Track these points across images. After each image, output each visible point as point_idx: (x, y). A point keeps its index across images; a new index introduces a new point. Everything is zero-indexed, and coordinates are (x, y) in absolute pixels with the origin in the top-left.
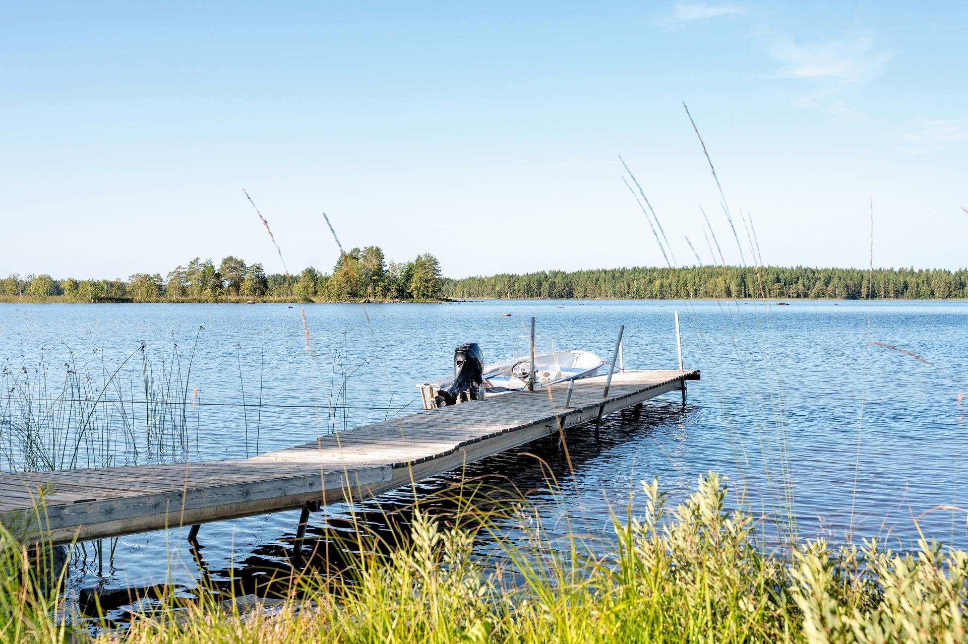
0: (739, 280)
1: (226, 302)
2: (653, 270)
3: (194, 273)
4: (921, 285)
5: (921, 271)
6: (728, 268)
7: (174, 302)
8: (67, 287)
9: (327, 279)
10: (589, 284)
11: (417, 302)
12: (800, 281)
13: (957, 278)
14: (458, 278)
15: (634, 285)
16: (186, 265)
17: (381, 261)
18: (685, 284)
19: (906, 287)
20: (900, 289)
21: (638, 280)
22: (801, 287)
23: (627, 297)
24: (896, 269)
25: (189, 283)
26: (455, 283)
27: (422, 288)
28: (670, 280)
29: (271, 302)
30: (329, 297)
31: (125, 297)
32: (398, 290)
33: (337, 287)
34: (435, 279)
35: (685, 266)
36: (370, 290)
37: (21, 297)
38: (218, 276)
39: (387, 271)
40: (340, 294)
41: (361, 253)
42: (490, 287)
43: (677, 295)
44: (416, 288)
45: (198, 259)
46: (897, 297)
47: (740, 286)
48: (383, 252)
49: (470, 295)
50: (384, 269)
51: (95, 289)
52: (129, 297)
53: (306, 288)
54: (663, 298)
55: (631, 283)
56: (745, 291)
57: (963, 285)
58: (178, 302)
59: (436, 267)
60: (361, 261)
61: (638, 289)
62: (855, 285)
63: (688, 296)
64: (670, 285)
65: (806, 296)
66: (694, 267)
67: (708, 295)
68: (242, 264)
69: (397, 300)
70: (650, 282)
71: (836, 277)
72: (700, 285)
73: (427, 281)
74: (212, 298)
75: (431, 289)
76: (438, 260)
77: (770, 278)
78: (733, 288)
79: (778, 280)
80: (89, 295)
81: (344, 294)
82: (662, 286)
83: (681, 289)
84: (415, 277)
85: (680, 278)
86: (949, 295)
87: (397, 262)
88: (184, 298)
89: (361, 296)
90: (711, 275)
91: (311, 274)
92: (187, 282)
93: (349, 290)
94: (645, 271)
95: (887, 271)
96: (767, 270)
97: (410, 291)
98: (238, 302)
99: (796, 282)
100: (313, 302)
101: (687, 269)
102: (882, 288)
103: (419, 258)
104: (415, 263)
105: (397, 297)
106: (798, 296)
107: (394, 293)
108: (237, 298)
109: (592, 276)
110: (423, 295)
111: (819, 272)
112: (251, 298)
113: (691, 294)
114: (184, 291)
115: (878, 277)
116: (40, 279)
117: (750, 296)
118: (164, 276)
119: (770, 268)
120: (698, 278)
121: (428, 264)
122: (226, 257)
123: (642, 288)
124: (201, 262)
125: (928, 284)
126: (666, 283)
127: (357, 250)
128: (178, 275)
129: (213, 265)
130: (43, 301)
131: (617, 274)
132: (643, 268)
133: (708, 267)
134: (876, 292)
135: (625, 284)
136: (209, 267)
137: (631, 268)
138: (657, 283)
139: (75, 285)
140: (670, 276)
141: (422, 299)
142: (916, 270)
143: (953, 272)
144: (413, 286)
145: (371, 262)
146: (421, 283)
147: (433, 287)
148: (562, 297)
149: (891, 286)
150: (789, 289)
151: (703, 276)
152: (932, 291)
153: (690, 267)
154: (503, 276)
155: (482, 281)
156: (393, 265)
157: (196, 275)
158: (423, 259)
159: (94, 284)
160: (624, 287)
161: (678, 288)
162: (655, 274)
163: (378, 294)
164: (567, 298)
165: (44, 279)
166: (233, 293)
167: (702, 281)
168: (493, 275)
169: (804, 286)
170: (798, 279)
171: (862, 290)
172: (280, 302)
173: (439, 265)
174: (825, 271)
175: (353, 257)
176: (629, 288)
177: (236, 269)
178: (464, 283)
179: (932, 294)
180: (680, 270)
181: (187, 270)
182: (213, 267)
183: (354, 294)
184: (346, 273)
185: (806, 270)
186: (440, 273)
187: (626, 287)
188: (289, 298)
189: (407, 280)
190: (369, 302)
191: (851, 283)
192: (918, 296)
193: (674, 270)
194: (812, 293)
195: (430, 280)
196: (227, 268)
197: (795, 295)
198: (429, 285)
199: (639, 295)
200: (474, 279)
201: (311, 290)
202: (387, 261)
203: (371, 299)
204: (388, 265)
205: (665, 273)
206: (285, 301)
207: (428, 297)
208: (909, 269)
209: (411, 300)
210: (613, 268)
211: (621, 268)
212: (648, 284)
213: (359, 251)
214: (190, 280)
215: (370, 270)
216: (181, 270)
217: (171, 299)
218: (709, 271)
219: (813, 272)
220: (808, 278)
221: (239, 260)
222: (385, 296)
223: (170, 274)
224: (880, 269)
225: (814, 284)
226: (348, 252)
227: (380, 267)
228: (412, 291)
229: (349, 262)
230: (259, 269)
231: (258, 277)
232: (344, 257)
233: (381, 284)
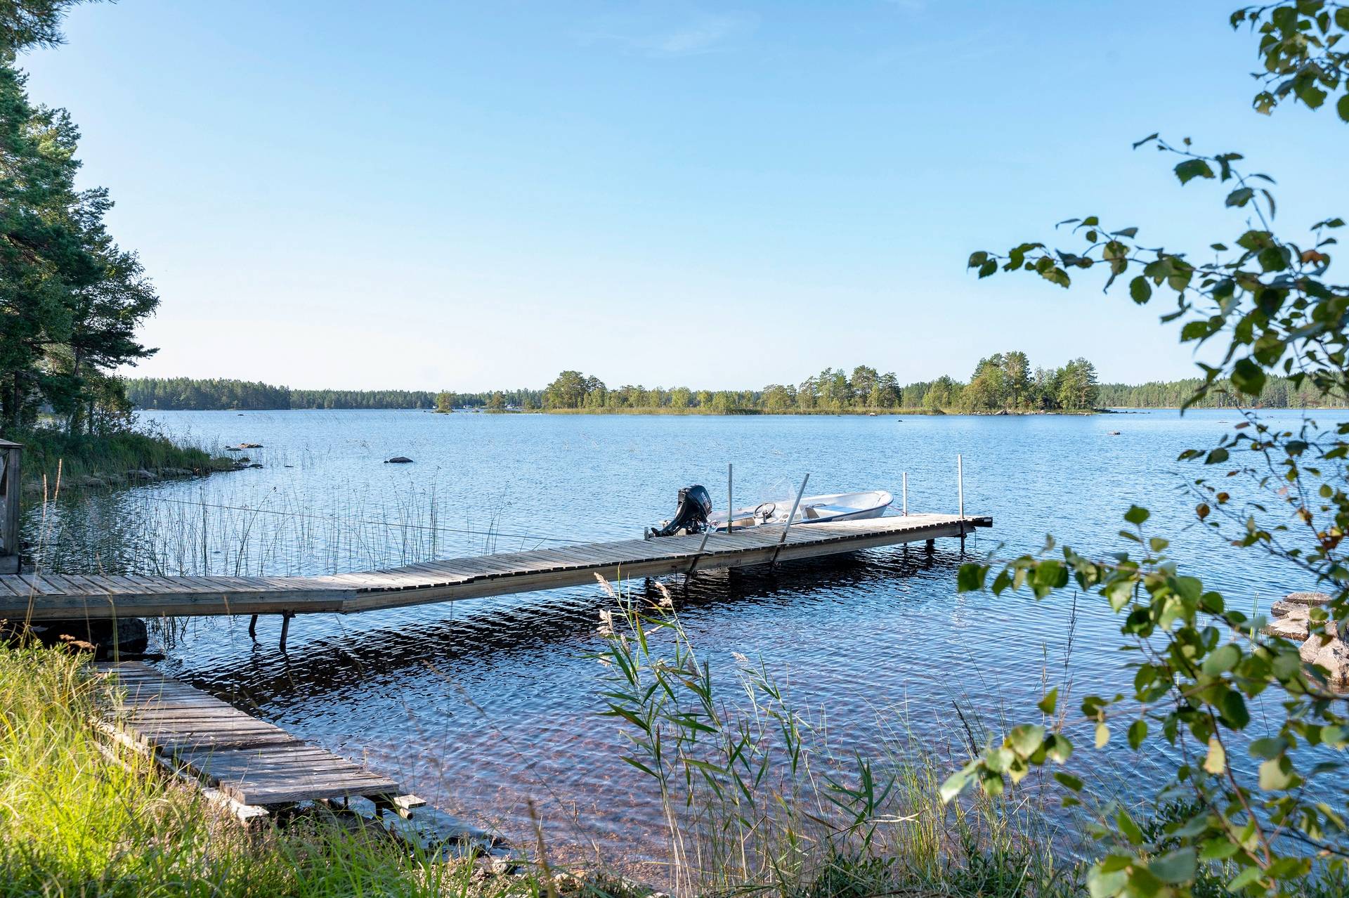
1: (851, 414)
3: (824, 383)
7: (801, 414)
8: (703, 400)
9: (962, 388)
11: (1067, 414)
16: (817, 375)
17: (1025, 368)
25: (820, 394)
26: (1130, 390)
27: (1073, 398)
29: (899, 413)
30: (963, 408)
31: (755, 409)
32: (1045, 400)
33: (972, 398)
34: (1090, 386)
36: (1010, 400)
37: (663, 410)
38: (850, 386)
39: (1032, 378)
40: (975, 405)
41: (1003, 359)
42: (1174, 394)
44: (1066, 398)
45: (829, 369)
48: (1028, 357)
49: (1147, 404)
50: (1029, 376)
51: (727, 401)
52: (759, 408)
53: (939, 398)
58: (805, 414)
59: (1091, 373)
60: (1002, 367)
68: (874, 374)
69: (1042, 411)
73: (1079, 390)
74: (839, 410)
75: (1083, 399)
76: (1094, 364)
80: (721, 407)
81: (981, 405)
84: (1065, 386)
87: (1045, 369)
88: (811, 409)
89: (1000, 407)
91: (945, 383)
92: (818, 392)
93: (986, 400)
97: (1058, 401)
98: (865, 413)
100: (944, 414)
103: (1071, 363)
104: (1065, 369)
105: (1042, 408)
107: (1039, 403)
108: (864, 410)
110: (1075, 405)
112: (878, 410)
114: (815, 401)
116: (680, 391)
118: (797, 387)
121: (1081, 370)
122: (858, 366)
124: (833, 372)
127: (998, 356)
128: (810, 385)
129: (845, 374)
130: (681, 413)
136: (840, 377)
139: (710, 397)
141: (1073, 410)
144: (1062, 395)
145: (1014, 368)
146: (1072, 392)
147: (1087, 396)
154: (1190, 381)
155: (1162, 388)
156: (1040, 372)
157: (827, 386)
158: (1076, 364)
159: (727, 396)
163: (1019, 405)
164: (1278, 407)
165: (684, 391)
166: (861, 405)
168: (1179, 380)
172: (909, 413)
173: (1095, 371)
175: (993, 363)
177: (868, 379)
178: (1140, 390)
181: (818, 381)
182: (844, 377)
183: (991, 405)
184: (983, 382)
186: (1096, 380)
188: (919, 409)
189: (1056, 389)
190: (1006, 414)
195: (1083, 388)
196: (859, 378)
198: (1082, 394)
200: (1154, 385)
201: (944, 400)
202: (1033, 367)
203: (1009, 411)
204: (1033, 372)
206: (914, 413)
207: (1080, 408)
209: (1059, 411)
213: (1001, 357)
214: (821, 391)
215: (1012, 377)
216: (813, 381)
217: (799, 410)
221: (871, 369)
222: (1027, 406)
223: (802, 385)
226: (988, 358)
227: (1024, 374)
228: (1061, 401)
229: (988, 370)
230: (892, 378)
231: (890, 387)
232: (984, 363)
233: (1024, 393)
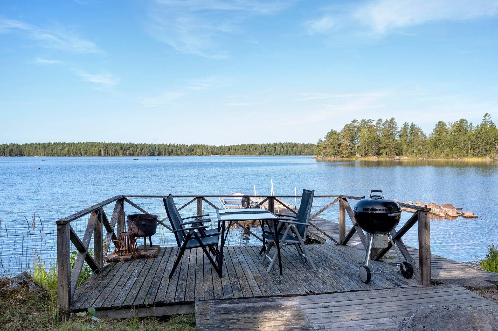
0: (105, 148)
2: (64, 144)
4: (178, 150)
5: (177, 145)
6: (99, 143)
10: (31, 150)
12: (131, 149)
13: (191, 148)
15: (54, 151)
18: (80, 150)
19: (172, 151)
20: (170, 152)
21: (57, 148)
22: (131, 151)
23: (51, 155)
24: (168, 144)
28: (72, 148)
35: (79, 142)
43: (76, 155)
46: (169, 155)
47: (105, 151)
54: (69, 156)
55: (53, 149)
56: (107, 153)
57: (193, 150)
61: (57, 152)
62: (153, 150)
63: (81, 155)
64: (73, 150)
65: (133, 155)
66: (84, 143)
67: (91, 155)
70: (63, 149)
71: (145, 147)
72: (87, 150)
77: (118, 147)
78: (102, 152)
79: (122, 148)
82: (68, 150)
83: (78, 152)
85: (78, 147)
86: (188, 154)
90: (92, 146)
94: (60, 144)
95: (165, 145)
96: (117, 144)
99: (129, 149)
101: (80, 143)
102: (163, 151)
106: (130, 155)
109: (32, 146)
111: (138, 145)
113: (83, 154)
115: (162, 147)
117: (110, 155)
119: (118, 143)
120: (86, 147)
123: (59, 151)
125: (180, 150)
126: (71, 149)
131: (46, 145)
132: (59, 143)
133: (91, 143)
134: (161, 153)
135: (50, 150)
137: (53, 143)
138: (66, 149)
140: (73, 146)
142: (176, 145)
143: (189, 145)
148: (17, 156)
149: (167, 151)
150: (127, 152)
151: (88, 146)
152: (182, 153)
153: (82, 142)
160: (50, 151)
162: (65, 145)
167: (88, 149)
169: (132, 151)
170: (130, 148)
171: (156, 152)
174: (141, 145)
176: (52, 151)
179: (182, 154)
180: (77, 144)
185: (133, 144)
187: (51, 151)
191: (151, 150)
192: (177, 154)
193: (74, 144)
194: (136, 154)
197: (129, 154)
199: (57, 155)
205: (70, 145)
208: (173, 144)
210: (43, 142)
211: (48, 142)
212: (62, 150)
218: (91, 144)
219: (136, 145)
220: (134, 148)
224: (162, 144)
225: (137, 150)
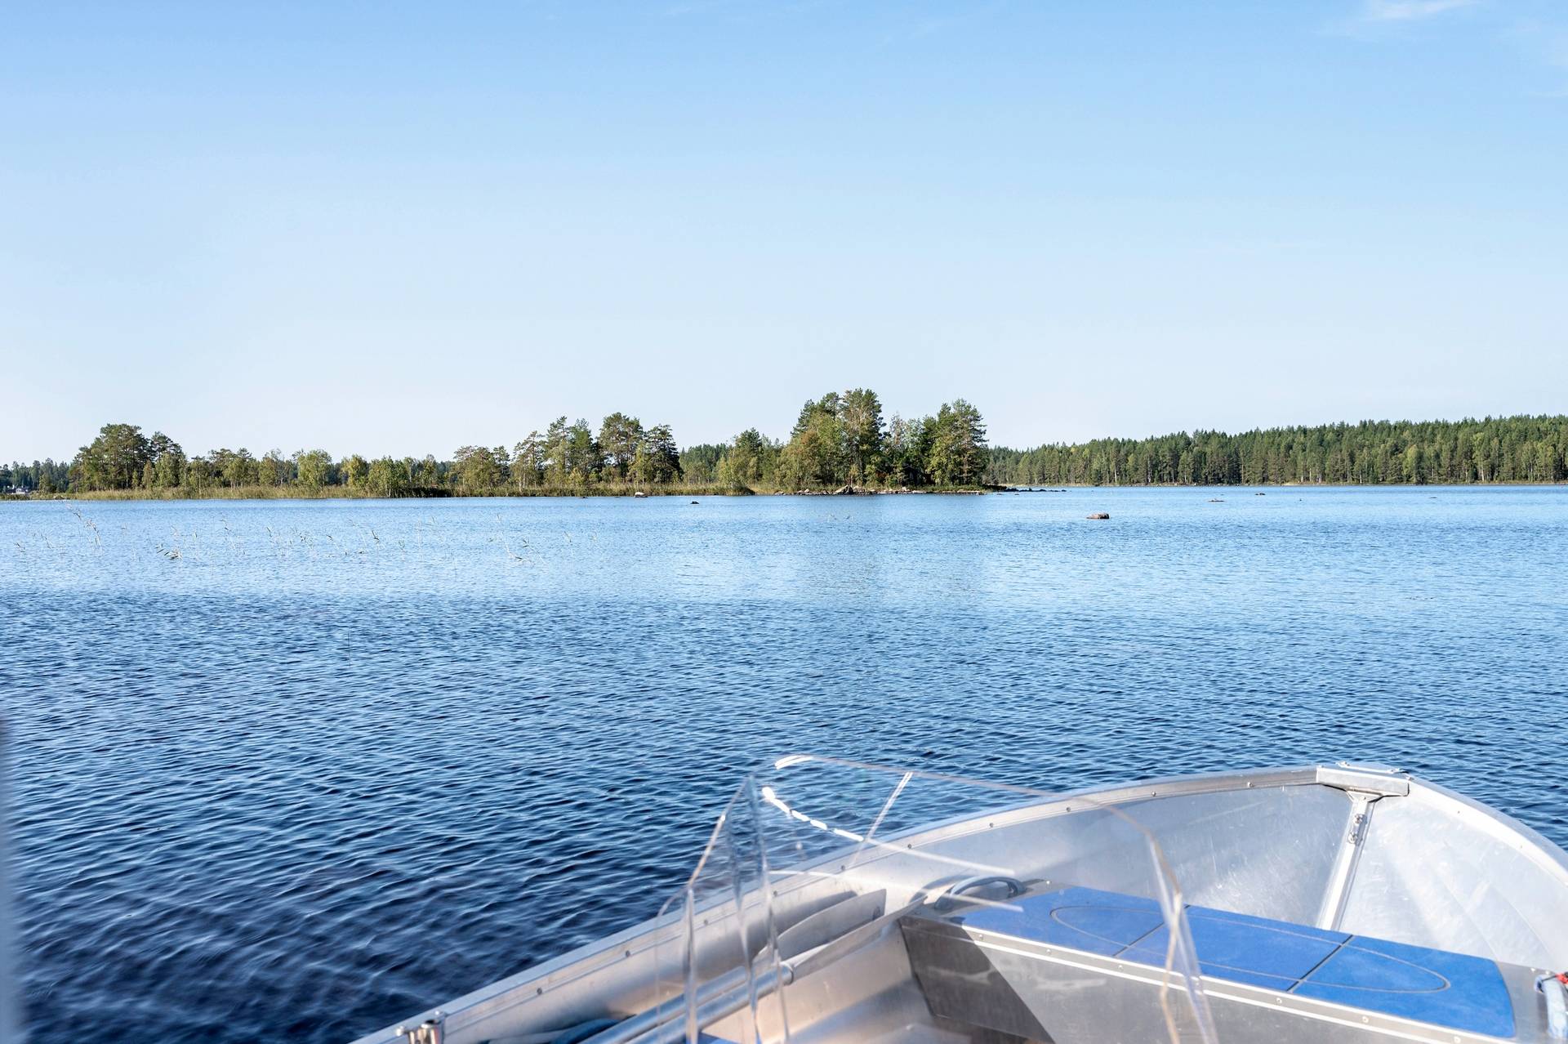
1: (602, 494)
2: (1403, 426)
3: (556, 443)
6: (1560, 421)
7: (519, 495)
8: (351, 472)
9: (778, 451)
10: (1271, 455)
11: (940, 493)
14: (1022, 448)
15: (1363, 457)
16: (544, 430)
17: (875, 416)
18: (1469, 454)
21: (1372, 446)
23: (1349, 480)
25: (549, 462)
26: (1017, 457)
27: (950, 466)
28: (1437, 446)
29: (681, 493)
30: (781, 483)
31: (441, 487)
32: (907, 471)
33: (796, 466)
34: (975, 447)
35: (1469, 417)
36: (854, 470)
37: (281, 491)
38: (597, 448)
39: (885, 434)
40: (800, 479)
41: (841, 402)
42: (1081, 463)
43: (1453, 476)
44: (940, 465)
45: (563, 419)
48: (880, 399)
49: (1043, 480)
50: (882, 430)
51: (393, 474)
52: (447, 486)
53: (743, 467)
54: (1423, 481)
55: (1357, 453)
58: (525, 495)
59: (977, 425)
60: (839, 416)
61: (1371, 465)
63: (1476, 477)
64: (1437, 456)
66: (1488, 420)
67: (1519, 475)
68: (636, 426)
69: (904, 488)
70: (1397, 450)
72: (1501, 455)
73: (960, 453)
74: (582, 488)
75: (966, 468)
76: (980, 411)
80: (383, 484)
81: (809, 479)
82: (1420, 457)
83: (1460, 463)
84: (938, 446)
85: (1460, 441)
87: (906, 419)
88: (536, 488)
89: (839, 482)
90: (1524, 436)
91: (751, 441)
92: (546, 459)
93: (817, 469)
94: (1384, 428)
97: (928, 471)
98: (624, 494)
100: (752, 493)
101: (1473, 423)
103: (945, 408)
104: (937, 419)
105: (904, 484)
107: (900, 476)
108: (623, 487)
109: (1278, 440)
110: (953, 479)
112: (647, 487)
113: (1482, 474)
114: (540, 476)
116: (311, 457)
118: (510, 450)
120: (1496, 440)
121: (961, 420)
122: (609, 414)
123: (1378, 462)
124: (568, 424)
126: (1429, 451)
127: (832, 397)
128: (531, 447)
129: (589, 428)
130: (314, 495)
131: (1329, 437)
132: (1381, 423)
133: (1519, 419)
135: (1346, 454)
136: (582, 433)
137: (1357, 424)
138: (1411, 452)
139: (362, 468)
140: (1438, 437)
141: (951, 486)
144: (934, 461)
145: (858, 418)
146: (948, 458)
147: (970, 463)
148: (1219, 480)
151: (1508, 437)
153: (1480, 418)
154: (1105, 442)
155: (1065, 453)
156: (897, 423)
157: (560, 448)
158: (952, 411)
159: (392, 466)
160: (1343, 461)
161: (1454, 462)
162: (1406, 434)
163: (869, 478)
164: (1230, 484)
165: (319, 458)
166: (617, 479)
167: (1505, 447)
168: (1087, 441)
172: (696, 493)
173: (981, 422)
175: (825, 409)
176: (1353, 462)
177: (626, 435)
178: (1033, 456)
180: (1458, 427)
181: (545, 439)
182: (588, 433)
183: (826, 479)
184: (813, 440)
186: (984, 437)
187: (1347, 462)
188: (711, 486)
189: (923, 451)
190: (851, 493)
193: (1446, 426)
195: (965, 450)
196: (612, 434)
198: (964, 459)
199: (1373, 476)
200: (1052, 448)
201: (750, 472)
202: (887, 416)
203: (856, 487)
204: (889, 422)
205: (1426, 432)
206: (704, 492)
207: (961, 483)
209: (930, 488)
210: (1319, 424)
211: (1337, 423)
212: (1393, 454)
213: (838, 399)
214: (550, 456)
215: (856, 432)
216: (537, 440)
217: (515, 488)
218: (1521, 426)
221: (632, 419)
222: (881, 481)
223: (519, 446)
226: (817, 401)
227: (874, 427)
228: (933, 472)
229: (818, 419)
230: (665, 434)
231: (663, 449)
232: (810, 409)
233: (875, 459)
